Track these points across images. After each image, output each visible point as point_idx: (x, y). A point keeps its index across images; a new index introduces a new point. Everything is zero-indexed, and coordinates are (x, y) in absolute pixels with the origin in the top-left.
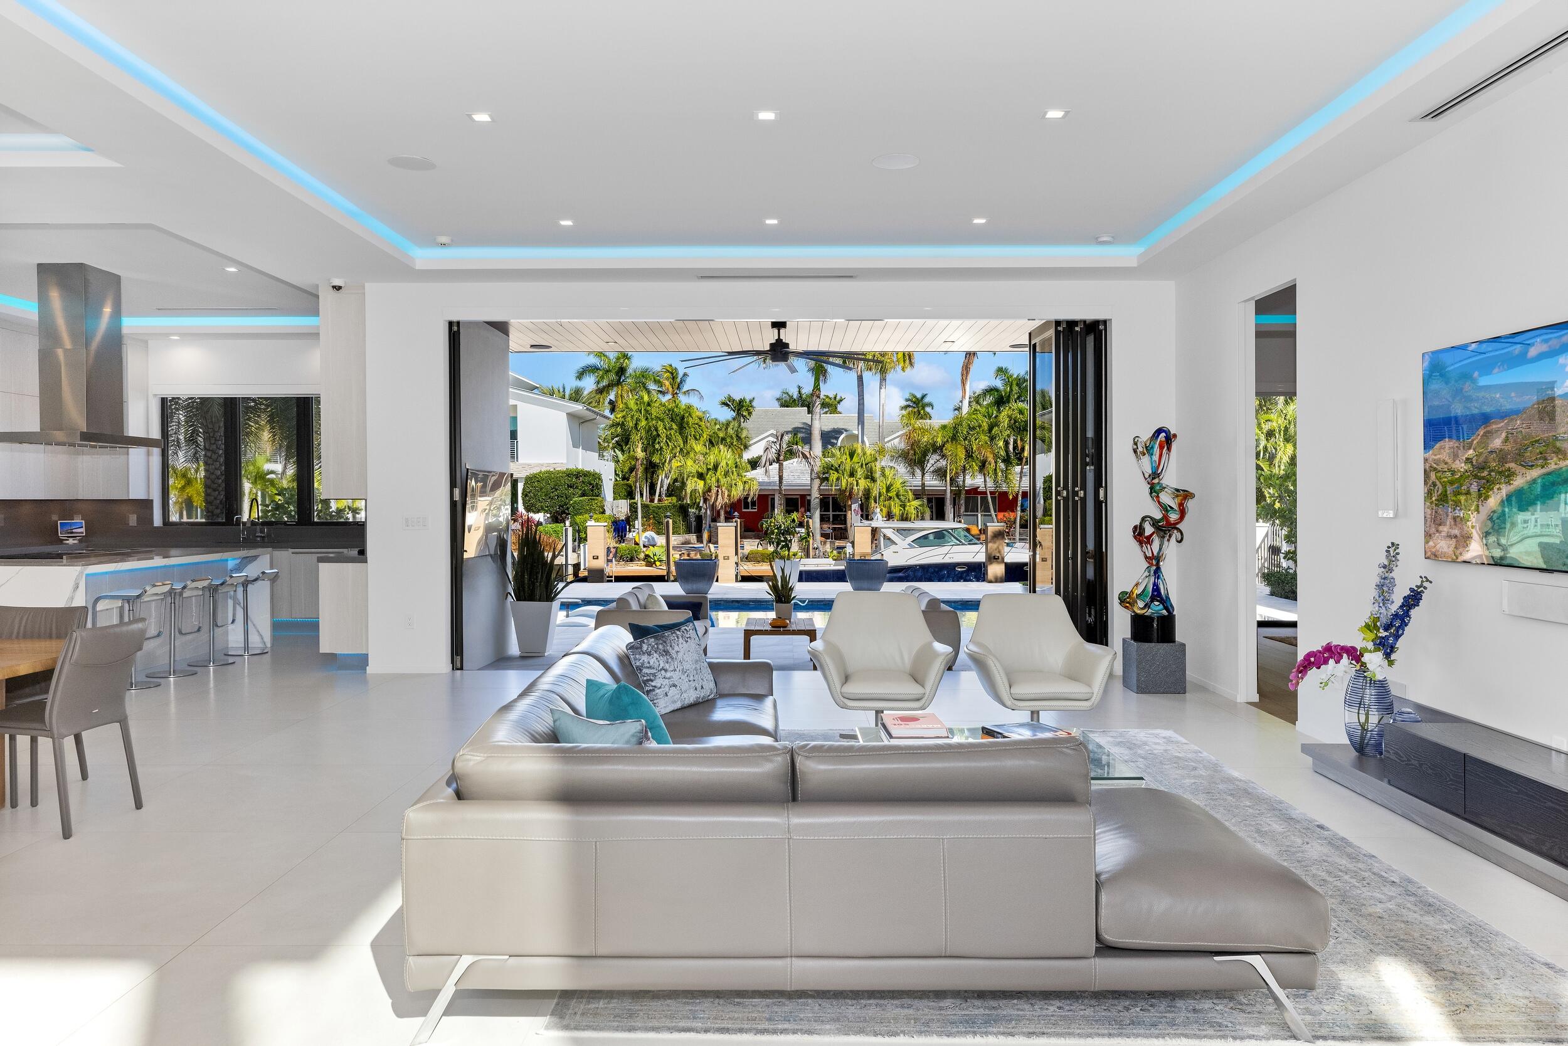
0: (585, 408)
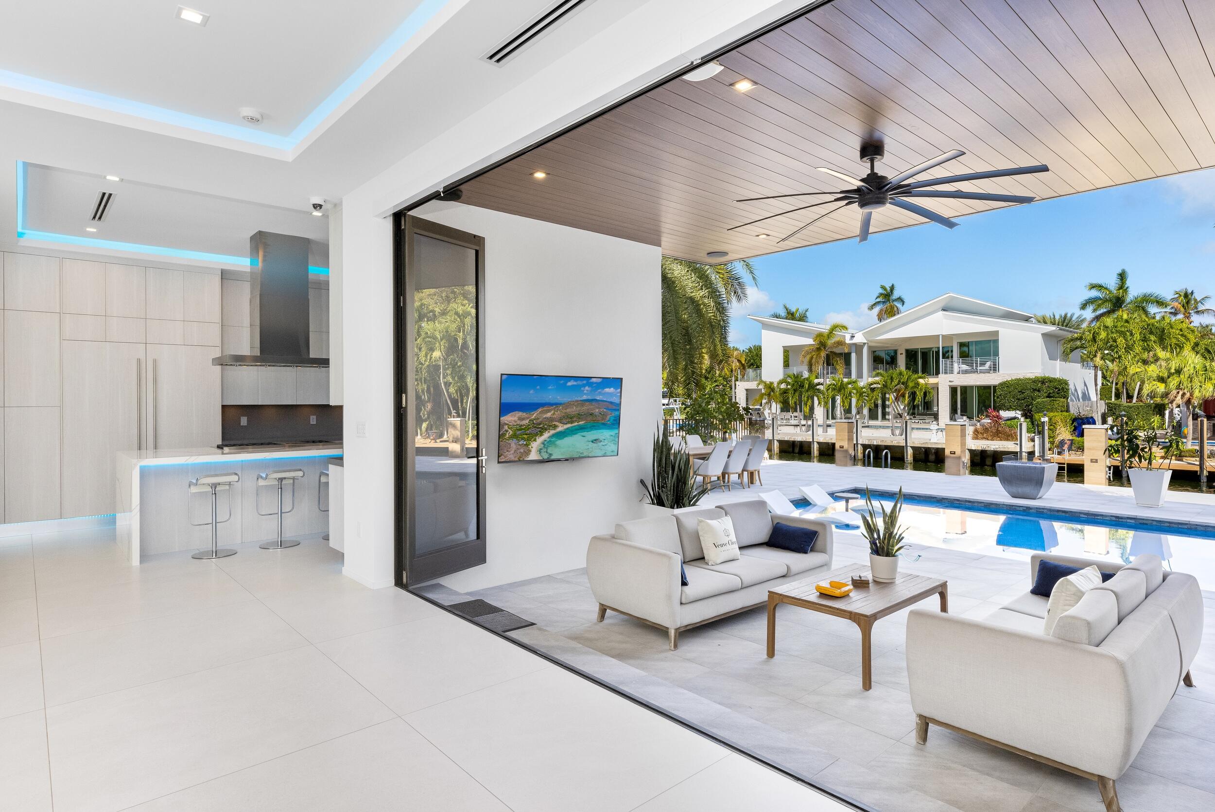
0: (1056, 328)
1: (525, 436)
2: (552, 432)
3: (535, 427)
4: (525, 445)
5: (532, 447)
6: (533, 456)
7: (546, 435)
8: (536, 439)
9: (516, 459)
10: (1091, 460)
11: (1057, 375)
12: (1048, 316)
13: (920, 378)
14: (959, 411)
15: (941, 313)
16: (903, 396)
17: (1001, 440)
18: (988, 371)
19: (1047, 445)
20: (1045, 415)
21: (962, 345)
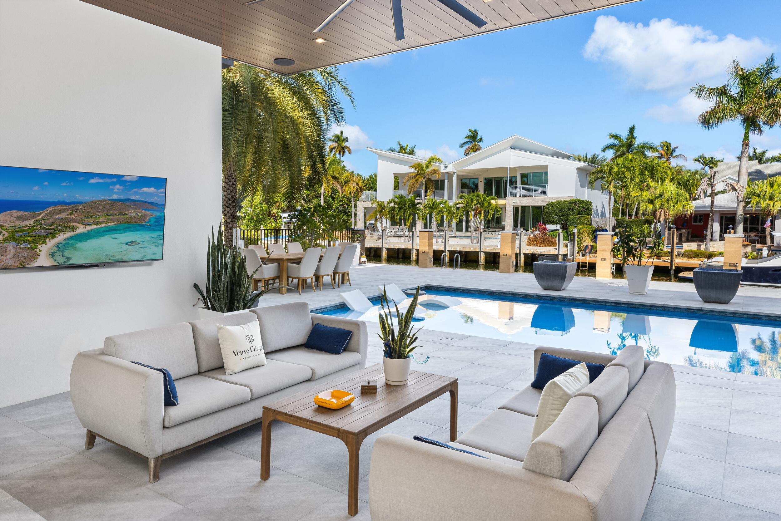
0: (587, 164)
1: (29, 238)
2: (69, 234)
3: (43, 228)
4: (29, 248)
5: (40, 251)
6: (43, 260)
7: (61, 237)
8: (46, 241)
9: (17, 264)
10: (601, 259)
11: (585, 198)
12: (582, 156)
13: (492, 199)
14: (519, 225)
15: (510, 150)
16: (480, 213)
17: (546, 246)
18: (540, 195)
19: (576, 250)
20: (575, 227)
21: (523, 176)
